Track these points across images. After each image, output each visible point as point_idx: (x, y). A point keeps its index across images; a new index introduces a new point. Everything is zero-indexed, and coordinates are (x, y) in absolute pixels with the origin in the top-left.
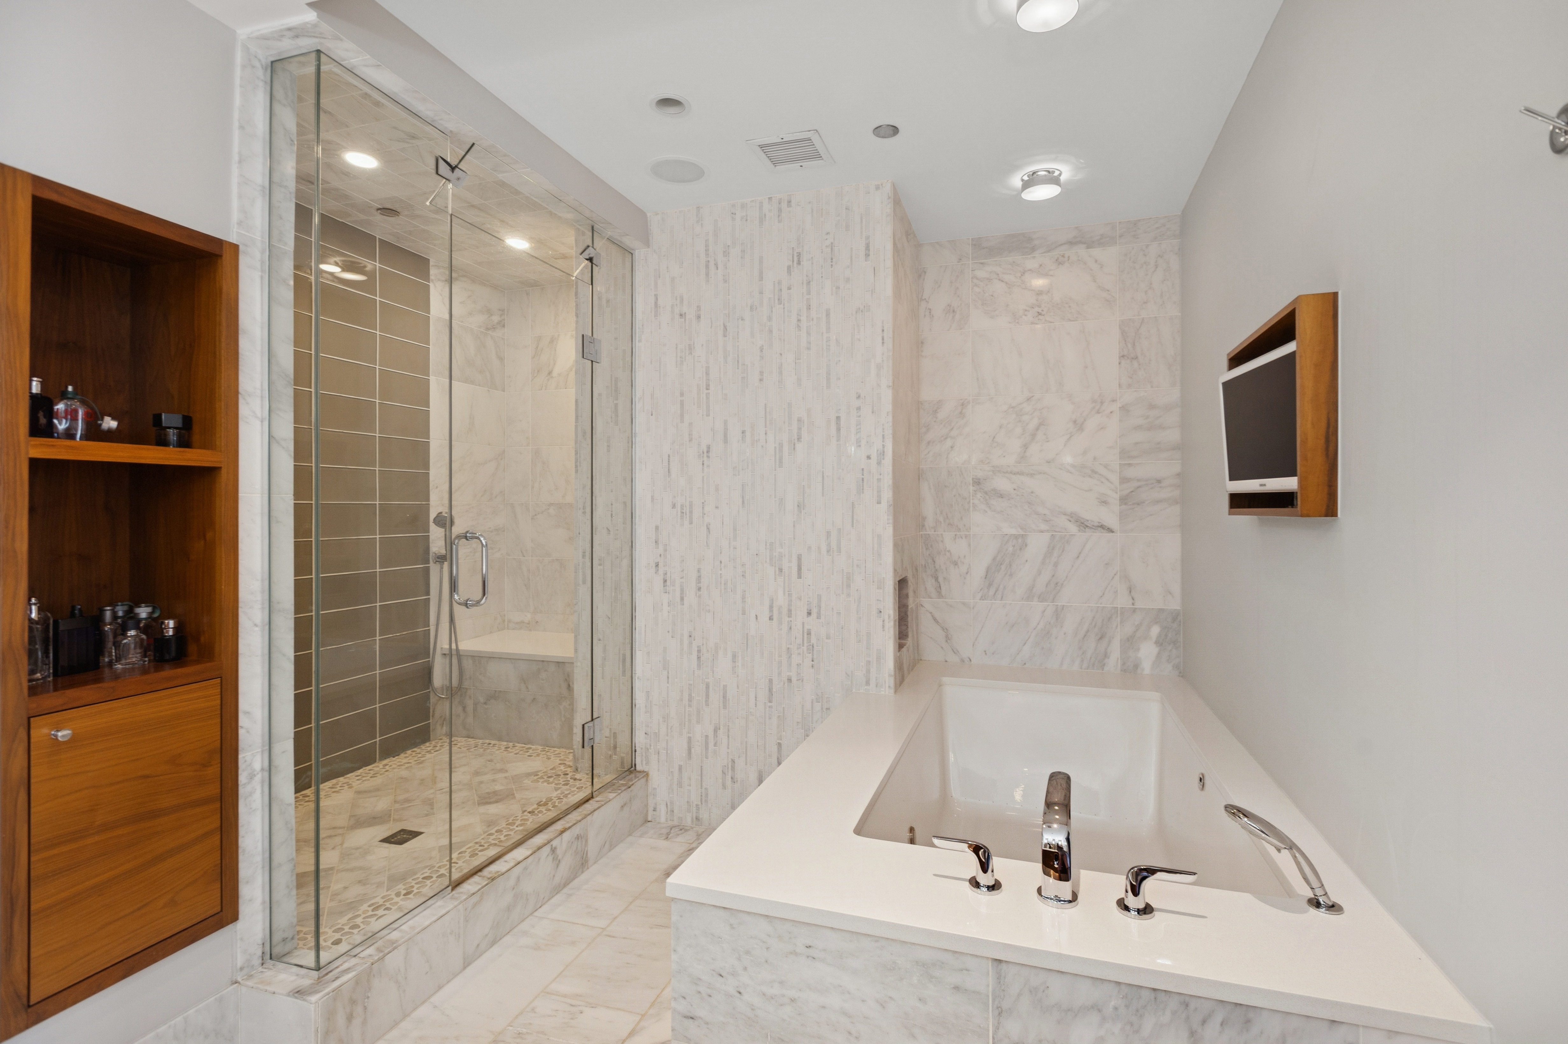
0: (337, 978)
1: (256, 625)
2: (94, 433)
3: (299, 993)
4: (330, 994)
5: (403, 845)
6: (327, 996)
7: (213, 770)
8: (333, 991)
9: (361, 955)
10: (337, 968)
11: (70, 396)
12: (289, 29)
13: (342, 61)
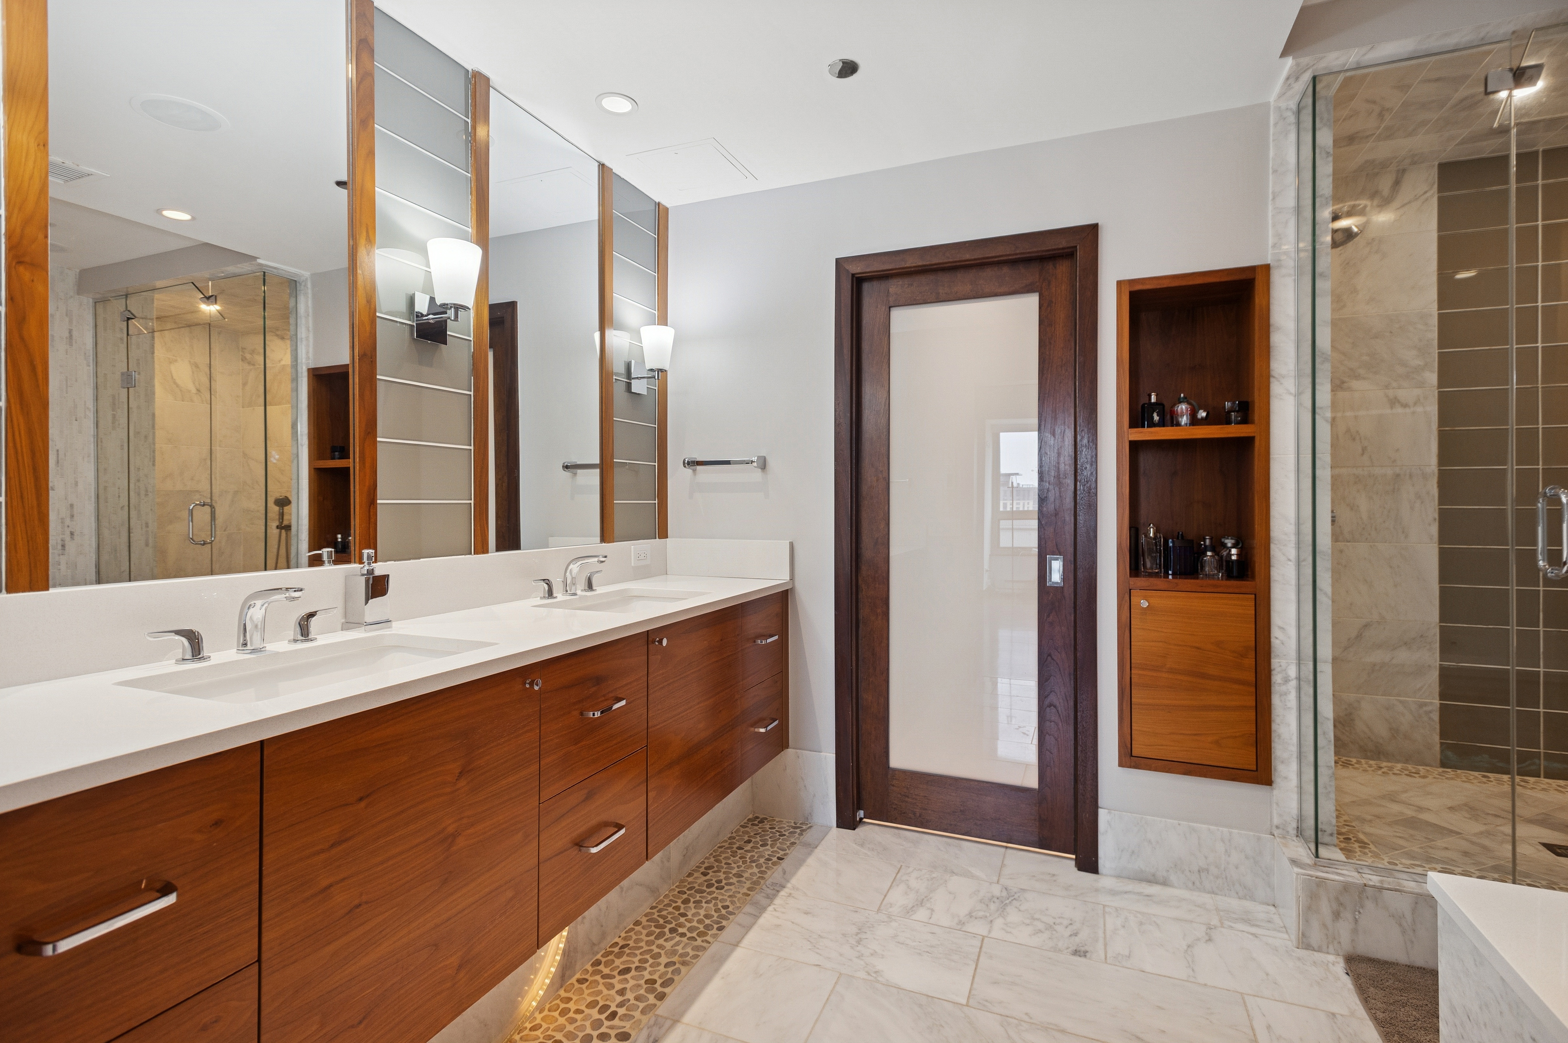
0: (1327, 872)
1: (1290, 560)
2: (1194, 421)
3: (1294, 862)
4: (1313, 878)
5: (1558, 858)
6: (1309, 877)
7: (1250, 661)
8: (1316, 878)
9: (1364, 875)
10: (1336, 868)
11: (1182, 400)
12: (1288, 79)
13: (1345, 66)
